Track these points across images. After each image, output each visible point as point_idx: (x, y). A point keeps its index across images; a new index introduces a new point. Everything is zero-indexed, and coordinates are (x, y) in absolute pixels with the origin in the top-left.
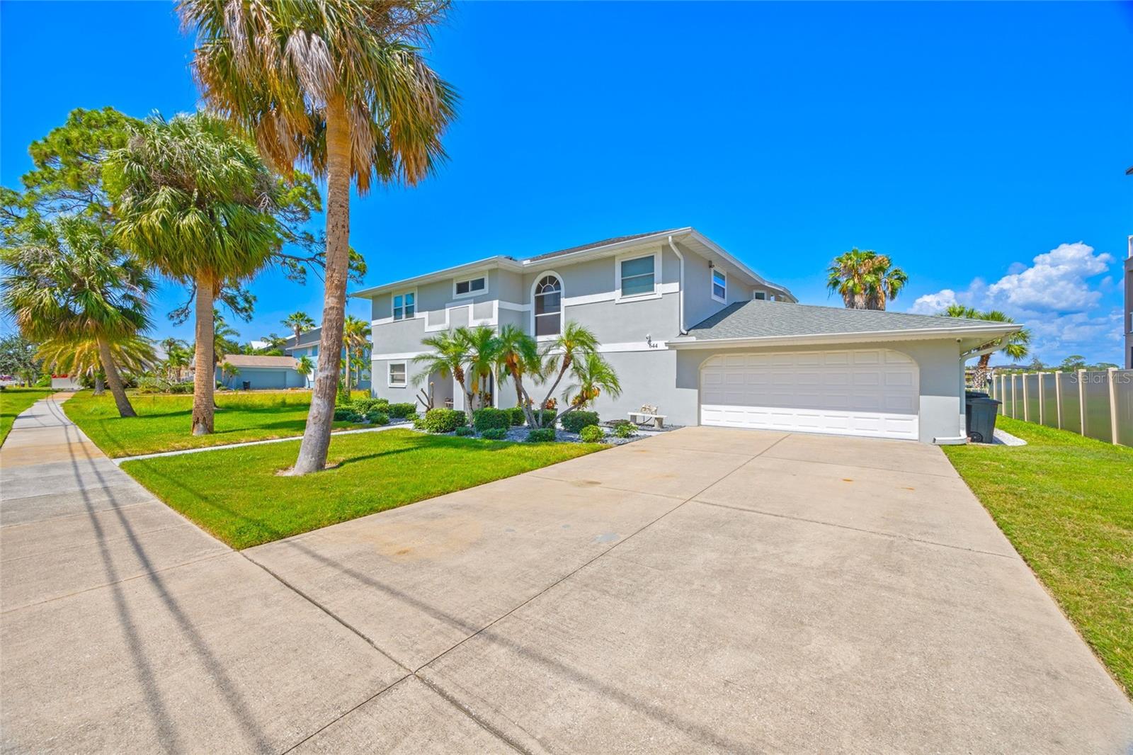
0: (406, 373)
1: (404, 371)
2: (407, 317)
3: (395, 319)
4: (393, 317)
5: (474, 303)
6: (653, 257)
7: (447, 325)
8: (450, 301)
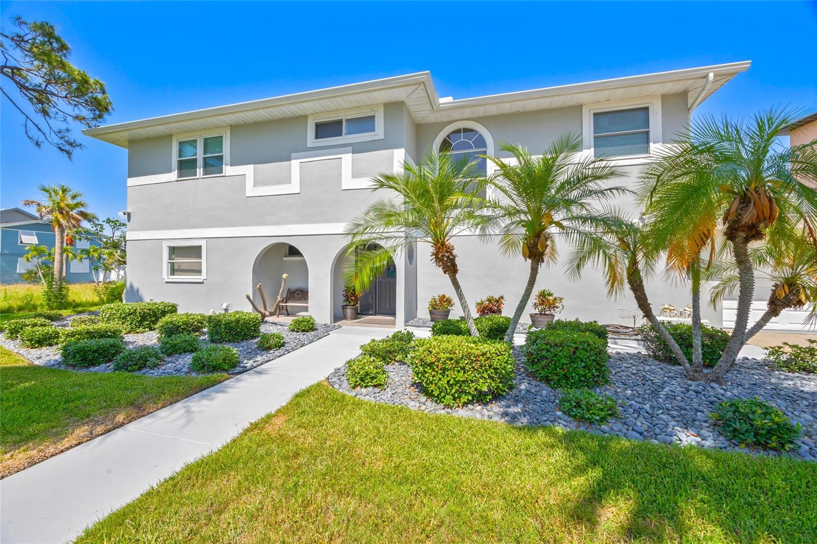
0: (204, 260)
1: (200, 256)
2: (205, 173)
3: (180, 175)
4: (176, 172)
5: (353, 153)
6: (647, 109)
7: (294, 187)
8: (303, 150)
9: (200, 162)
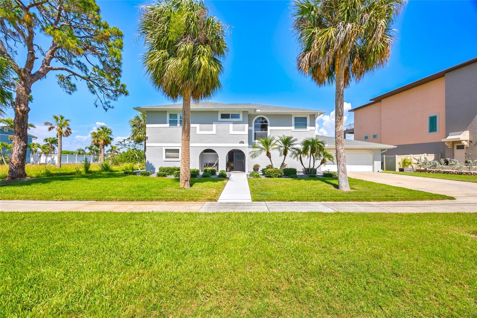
0: (180, 154)
1: (178, 152)
2: (180, 125)
3: (170, 125)
5: (233, 124)
6: (306, 118)
7: (214, 132)
8: (217, 121)
9: (179, 122)
